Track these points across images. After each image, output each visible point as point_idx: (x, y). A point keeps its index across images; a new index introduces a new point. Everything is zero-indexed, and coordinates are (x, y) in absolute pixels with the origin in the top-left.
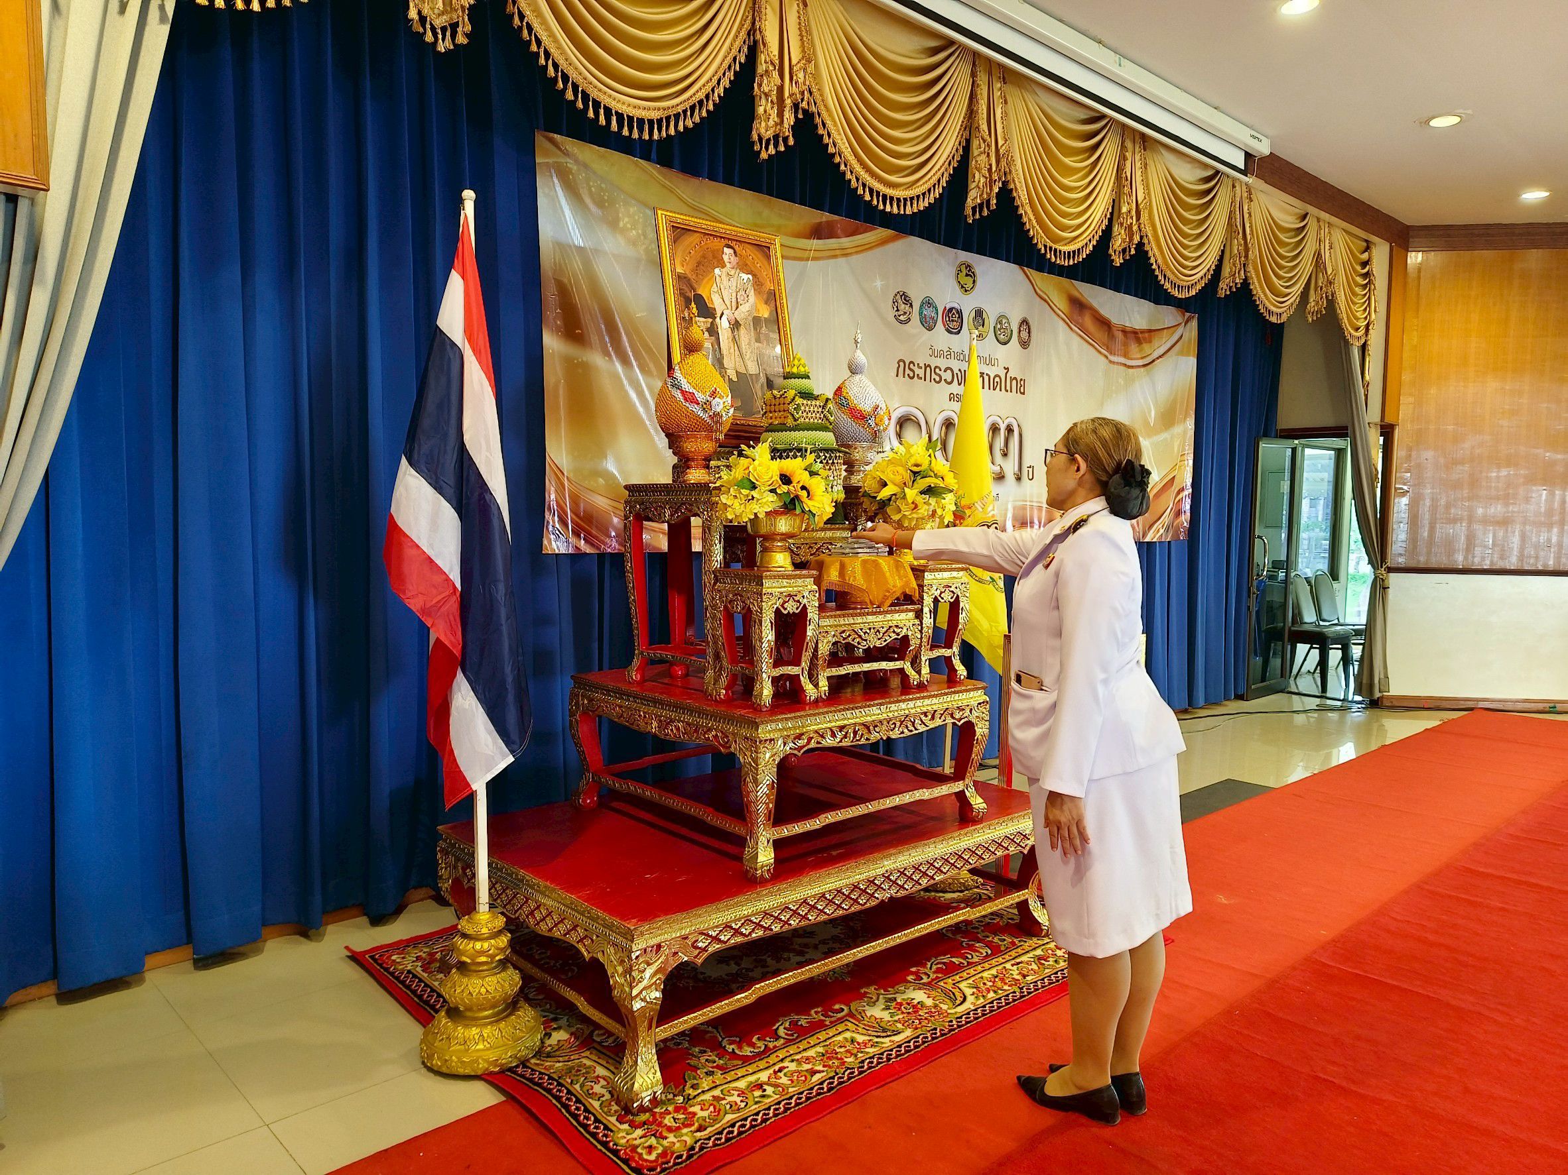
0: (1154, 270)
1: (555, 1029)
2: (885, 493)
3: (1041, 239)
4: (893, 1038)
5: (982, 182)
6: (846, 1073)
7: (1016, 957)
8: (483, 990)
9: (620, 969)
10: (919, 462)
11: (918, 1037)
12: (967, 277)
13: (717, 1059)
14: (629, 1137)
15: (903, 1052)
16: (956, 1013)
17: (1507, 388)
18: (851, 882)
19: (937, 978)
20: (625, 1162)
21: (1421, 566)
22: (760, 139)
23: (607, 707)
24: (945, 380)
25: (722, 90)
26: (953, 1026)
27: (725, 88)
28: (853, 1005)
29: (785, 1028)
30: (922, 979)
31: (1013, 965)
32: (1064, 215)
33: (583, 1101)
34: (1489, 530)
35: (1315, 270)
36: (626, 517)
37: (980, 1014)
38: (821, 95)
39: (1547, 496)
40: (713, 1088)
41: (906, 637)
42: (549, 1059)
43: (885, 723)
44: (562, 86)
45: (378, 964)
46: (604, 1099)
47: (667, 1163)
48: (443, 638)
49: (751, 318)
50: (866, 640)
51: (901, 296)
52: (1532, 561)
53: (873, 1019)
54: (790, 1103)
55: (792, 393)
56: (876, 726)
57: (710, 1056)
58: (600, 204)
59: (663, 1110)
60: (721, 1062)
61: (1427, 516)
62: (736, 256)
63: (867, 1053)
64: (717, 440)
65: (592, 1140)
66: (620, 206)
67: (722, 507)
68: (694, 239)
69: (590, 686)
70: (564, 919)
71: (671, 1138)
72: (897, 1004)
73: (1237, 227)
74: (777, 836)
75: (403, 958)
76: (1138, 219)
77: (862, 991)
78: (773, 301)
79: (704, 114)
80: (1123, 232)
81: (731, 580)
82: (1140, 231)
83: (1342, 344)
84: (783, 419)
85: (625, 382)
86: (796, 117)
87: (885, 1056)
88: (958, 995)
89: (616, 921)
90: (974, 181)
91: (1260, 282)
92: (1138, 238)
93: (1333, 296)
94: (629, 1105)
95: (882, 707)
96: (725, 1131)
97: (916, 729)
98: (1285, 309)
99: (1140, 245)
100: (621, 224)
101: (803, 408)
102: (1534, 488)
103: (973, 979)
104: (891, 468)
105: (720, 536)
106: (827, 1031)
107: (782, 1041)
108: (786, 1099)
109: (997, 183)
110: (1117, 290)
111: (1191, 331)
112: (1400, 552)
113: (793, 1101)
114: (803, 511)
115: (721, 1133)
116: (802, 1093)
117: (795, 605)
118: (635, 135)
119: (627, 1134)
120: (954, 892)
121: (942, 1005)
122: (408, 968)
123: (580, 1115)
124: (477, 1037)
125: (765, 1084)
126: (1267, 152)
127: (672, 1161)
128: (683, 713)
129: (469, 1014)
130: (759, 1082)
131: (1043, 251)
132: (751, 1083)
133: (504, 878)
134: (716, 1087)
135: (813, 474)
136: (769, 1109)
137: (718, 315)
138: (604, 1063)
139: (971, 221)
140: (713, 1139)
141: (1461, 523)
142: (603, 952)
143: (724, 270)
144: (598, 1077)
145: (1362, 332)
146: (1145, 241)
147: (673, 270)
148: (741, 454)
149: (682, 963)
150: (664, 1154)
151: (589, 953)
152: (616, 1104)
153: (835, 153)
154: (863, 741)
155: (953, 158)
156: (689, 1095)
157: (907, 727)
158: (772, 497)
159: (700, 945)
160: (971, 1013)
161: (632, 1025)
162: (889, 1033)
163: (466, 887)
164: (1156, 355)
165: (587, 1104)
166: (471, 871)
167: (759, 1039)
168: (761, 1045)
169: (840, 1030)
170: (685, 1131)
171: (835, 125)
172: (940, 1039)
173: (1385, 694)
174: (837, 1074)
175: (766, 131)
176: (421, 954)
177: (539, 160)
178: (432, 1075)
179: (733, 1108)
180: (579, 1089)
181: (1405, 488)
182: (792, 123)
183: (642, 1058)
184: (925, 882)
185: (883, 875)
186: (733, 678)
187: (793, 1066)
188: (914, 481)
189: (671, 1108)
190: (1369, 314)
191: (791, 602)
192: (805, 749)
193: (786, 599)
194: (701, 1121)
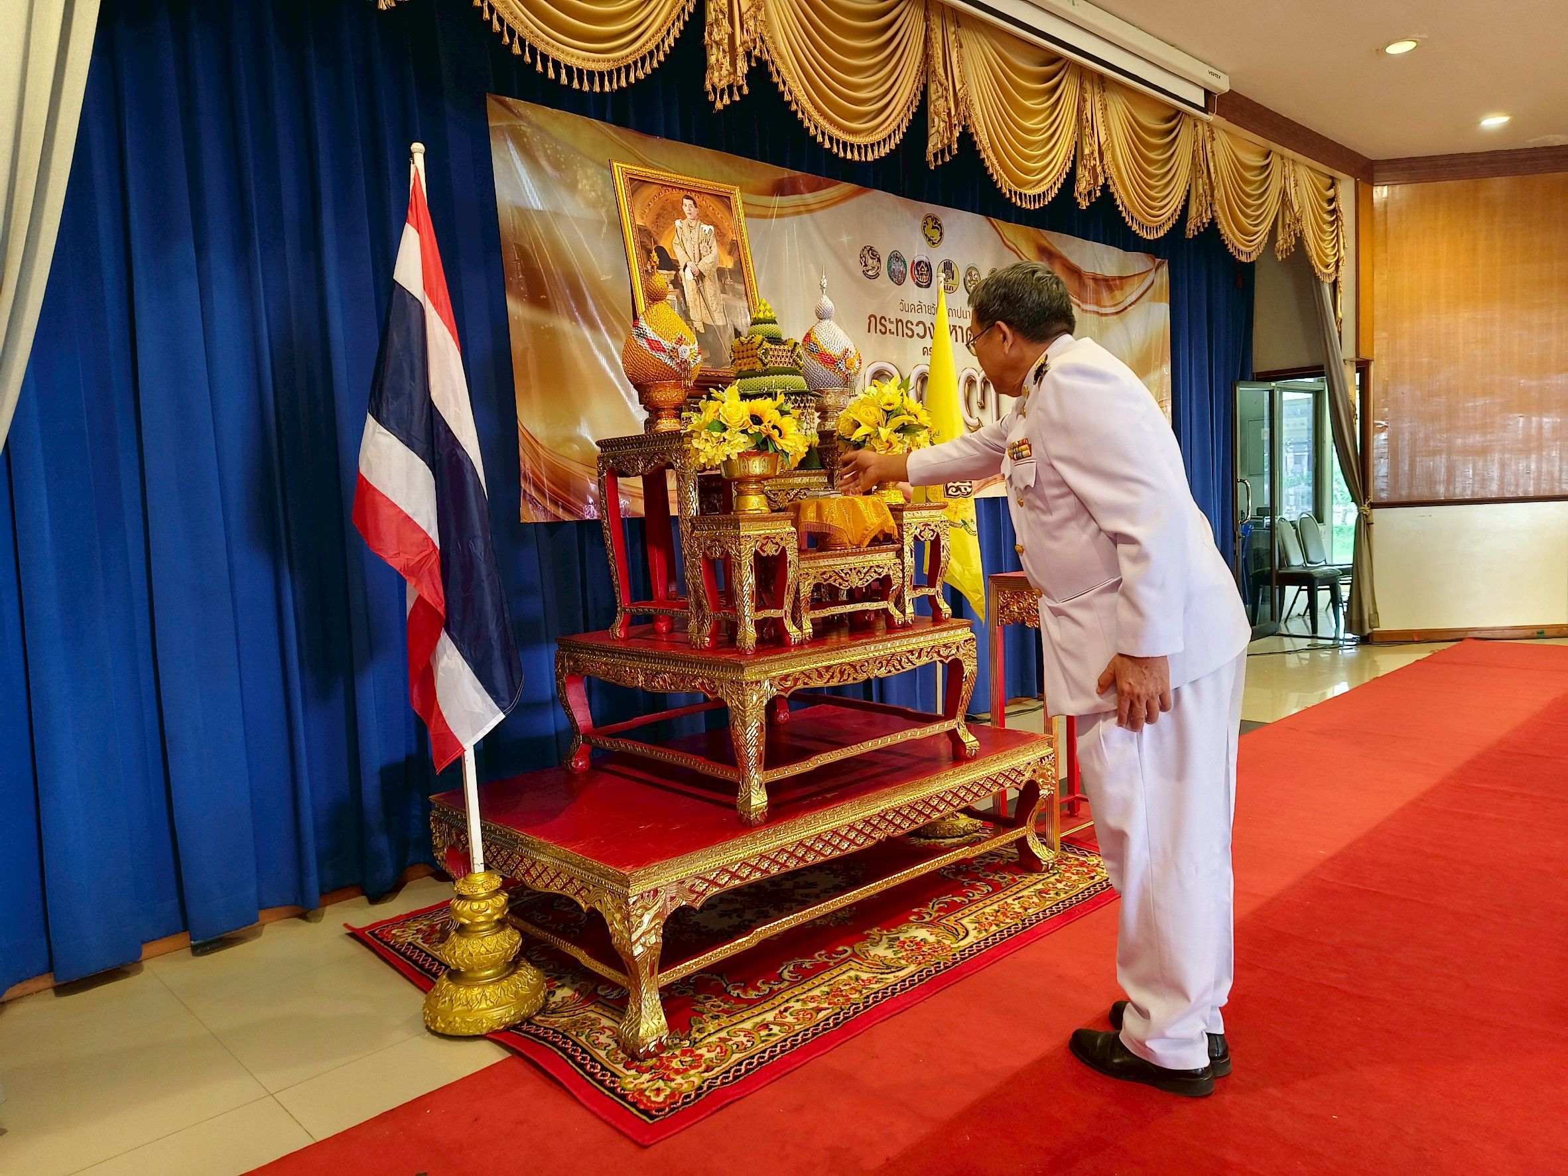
0: (1121, 212)
1: (559, 987)
2: (858, 434)
3: (1005, 184)
4: (897, 974)
5: (942, 126)
6: (852, 1009)
7: (1017, 892)
8: (483, 950)
9: (618, 916)
10: (891, 402)
11: (922, 971)
12: (933, 230)
13: (722, 1004)
14: (636, 1082)
15: (908, 985)
16: (959, 947)
17: (1479, 317)
18: (847, 823)
19: (939, 916)
20: (633, 1105)
21: (1404, 500)
22: (714, 89)
23: (592, 666)
24: (918, 334)
25: (672, 41)
26: (956, 959)
27: (675, 38)
28: (857, 946)
29: (789, 972)
30: (924, 918)
31: (1014, 900)
32: (1028, 158)
33: (590, 1051)
34: (1469, 460)
35: (1281, 209)
36: (600, 474)
37: (983, 947)
38: (774, 43)
39: (1523, 422)
40: (719, 1030)
41: (888, 577)
42: (554, 1015)
43: (871, 662)
44: (508, 41)
45: (379, 939)
46: (610, 1048)
47: (675, 1103)
48: (422, 595)
49: (715, 270)
50: (847, 581)
51: (868, 251)
52: (1512, 488)
53: (877, 957)
54: (797, 1040)
55: (759, 338)
56: (863, 666)
57: (715, 1001)
58: (556, 166)
59: (670, 1055)
60: (727, 1006)
61: (1407, 450)
62: (696, 207)
63: (872, 989)
64: (686, 387)
65: (599, 1087)
66: (577, 167)
67: (694, 453)
68: (653, 190)
69: (575, 647)
70: (560, 873)
71: (679, 1079)
72: (901, 942)
73: (1200, 165)
74: (770, 780)
75: (404, 931)
76: (1101, 161)
77: (865, 933)
78: (737, 251)
79: (655, 65)
80: (1087, 174)
81: (708, 526)
82: (1104, 172)
83: (1313, 282)
84: (751, 365)
85: (594, 347)
86: (749, 66)
87: (889, 991)
88: (961, 930)
89: (611, 869)
90: (934, 126)
91: (1227, 221)
92: (1103, 179)
93: (1301, 234)
94: (635, 1050)
95: (867, 647)
96: (733, 1070)
97: (903, 668)
98: (1254, 247)
99: (1105, 187)
100: (580, 186)
101: (771, 353)
102: (1511, 415)
103: (975, 915)
104: (863, 408)
105: (695, 484)
106: (831, 972)
107: (786, 983)
108: (793, 1036)
109: (957, 127)
110: (1086, 238)
111: (1162, 277)
112: (1382, 487)
113: (799, 1037)
114: (776, 451)
115: (728, 1072)
116: (808, 1030)
117: (775, 547)
118: (586, 88)
119: (635, 1079)
120: (954, 837)
121: (945, 941)
122: (409, 940)
123: (586, 1064)
124: (479, 997)
125: (771, 1024)
126: (1226, 89)
127: (680, 1101)
128: (669, 664)
129: (470, 975)
130: (765, 1022)
131: (1008, 196)
132: (757, 1023)
133: (498, 839)
134: (722, 1029)
135: (783, 413)
136: (776, 1046)
137: (682, 267)
138: (609, 1015)
139: (933, 168)
140: (720, 1078)
141: (1441, 455)
142: (600, 901)
143: (685, 222)
144: (603, 1027)
145: (1332, 269)
146: (1110, 182)
147: (633, 223)
148: (710, 398)
149: (681, 909)
150: (672, 1095)
151: (586, 903)
152: (623, 1052)
153: (792, 101)
154: (850, 681)
155: (912, 103)
156: (696, 1038)
157: (894, 666)
158: (743, 438)
159: (697, 889)
160: (974, 946)
161: (634, 972)
162: (893, 970)
163: (460, 852)
164: (1129, 301)
165: (593, 1054)
166: (466, 836)
167: (763, 983)
168: (766, 989)
169: (844, 970)
170: (692, 1072)
171: (790, 72)
172: (944, 971)
173: (1375, 629)
174: (842, 1010)
175: (720, 80)
176: (421, 926)
177: (491, 124)
178: (436, 1038)
179: (740, 1048)
180: (584, 1040)
181: (1383, 423)
182: (746, 72)
183: (645, 1005)
184: (921, 820)
185: (879, 815)
186: (717, 625)
187: (798, 1006)
188: (887, 420)
189: (677, 1052)
190: (1338, 250)
191: (770, 544)
192: (792, 690)
193: (765, 542)
194: (708, 1062)
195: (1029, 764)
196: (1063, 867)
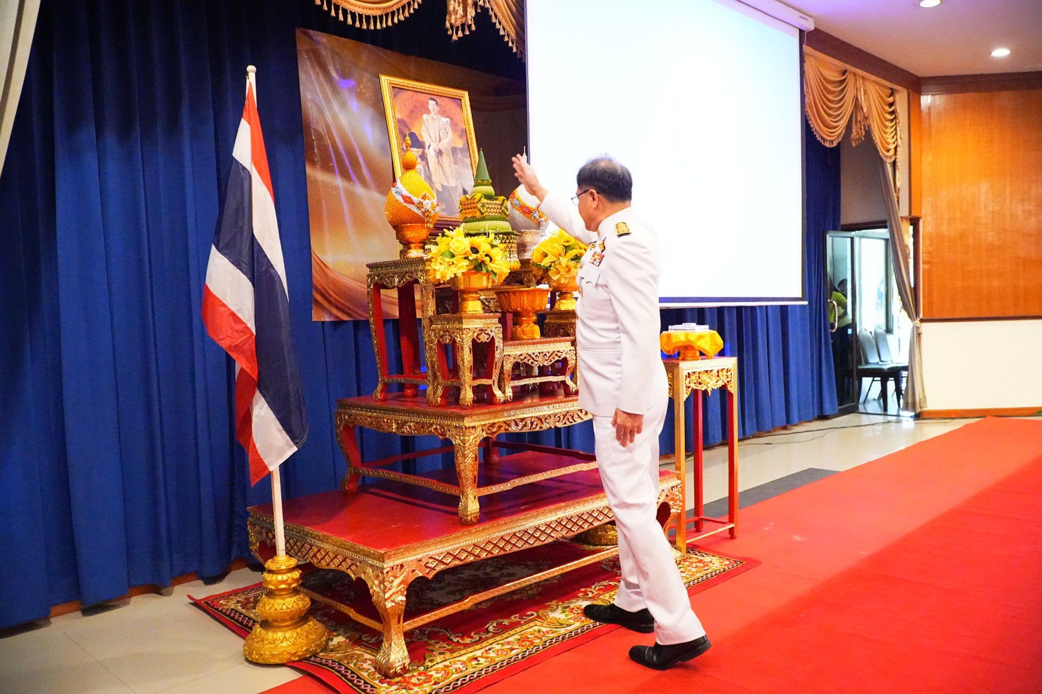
1: (335, 636)
2: (546, 262)
4: (567, 627)
6: (535, 649)
8: (284, 607)
9: (376, 582)
10: (568, 240)
11: (584, 626)
13: (447, 645)
14: (387, 690)
15: (573, 634)
18: (534, 525)
19: (599, 593)
22: (452, 27)
23: (361, 419)
28: (540, 612)
29: (493, 627)
30: (588, 595)
33: (356, 672)
35: (854, 110)
36: (369, 286)
40: (444, 660)
41: (565, 359)
42: (332, 652)
43: (552, 416)
45: (211, 606)
46: (370, 671)
48: (245, 367)
49: (450, 148)
50: (537, 361)
53: (554, 619)
55: (479, 196)
56: (547, 419)
57: (442, 644)
58: (342, 75)
59: (410, 674)
60: (450, 647)
62: (438, 106)
63: (549, 637)
64: (428, 228)
65: (362, 693)
66: (357, 77)
67: (432, 272)
68: (408, 95)
69: (349, 406)
70: (337, 554)
72: (570, 609)
74: (481, 495)
75: (228, 602)
77: (547, 604)
78: (465, 136)
79: (412, 11)
81: (441, 322)
83: (879, 162)
84: (473, 214)
86: (476, 11)
87: (560, 637)
89: (373, 550)
91: (815, 118)
93: (869, 128)
94: (387, 672)
95: (550, 406)
96: (452, 684)
97: (575, 421)
98: (835, 137)
100: (358, 90)
104: (550, 244)
105: (433, 294)
106: (522, 626)
107: (491, 634)
108: (494, 664)
113: (498, 665)
114: (488, 271)
115: (449, 685)
116: (504, 661)
117: (487, 336)
118: (365, 27)
122: (232, 607)
123: (354, 680)
124: (282, 638)
125: (480, 657)
126: (812, 28)
128: (413, 416)
129: (276, 623)
130: (476, 656)
132: (470, 656)
133: (295, 535)
134: (446, 660)
135: (493, 246)
136: (482, 670)
137: (427, 146)
138: (369, 651)
140: (444, 687)
142: (364, 572)
143: (430, 116)
144: (366, 659)
145: (892, 152)
147: (394, 117)
148: (443, 235)
149: (419, 578)
151: (355, 575)
152: (379, 673)
153: (505, 35)
154: (537, 429)
156: (428, 665)
157: (568, 419)
158: (466, 263)
159: (430, 565)
161: (387, 620)
162: (564, 625)
163: (269, 546)
165: (359, 674)
166: (272, 534)
167: (475, 634)
168: (477, 637)
169: (531, 625)
170: (425, 685)
171: (504, 16)
173: (924, 409)
174: (528, 649)
175: (456, 21)
176: (240, 599)
177: (299, 48)
178: (252, 666)
179: (458, 670)
180: (353, 666)
182: (473, 16)
183: (395, 643)
184: (586, 526)
185: (556, 521)
186: (446, 389)
187: (498, 647)
188: (566, 253)
189: (415, 674)
190: (897, 140)
191: (483, 334)
192: (497, 434)
193: (480, 332)
194: (436, 680)
195: (663, 490)
196: (687, 563)
